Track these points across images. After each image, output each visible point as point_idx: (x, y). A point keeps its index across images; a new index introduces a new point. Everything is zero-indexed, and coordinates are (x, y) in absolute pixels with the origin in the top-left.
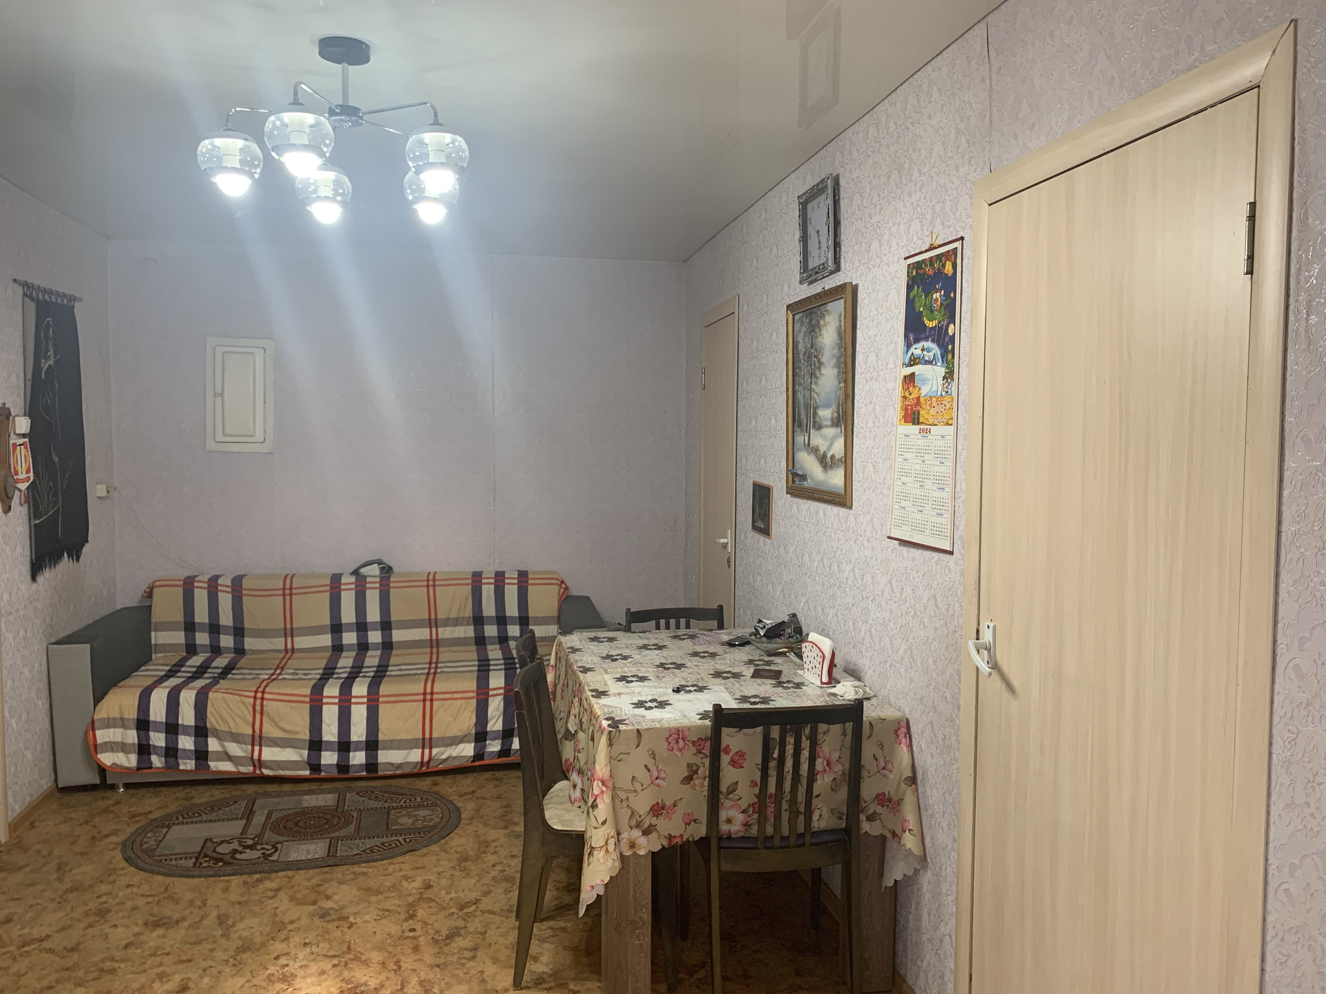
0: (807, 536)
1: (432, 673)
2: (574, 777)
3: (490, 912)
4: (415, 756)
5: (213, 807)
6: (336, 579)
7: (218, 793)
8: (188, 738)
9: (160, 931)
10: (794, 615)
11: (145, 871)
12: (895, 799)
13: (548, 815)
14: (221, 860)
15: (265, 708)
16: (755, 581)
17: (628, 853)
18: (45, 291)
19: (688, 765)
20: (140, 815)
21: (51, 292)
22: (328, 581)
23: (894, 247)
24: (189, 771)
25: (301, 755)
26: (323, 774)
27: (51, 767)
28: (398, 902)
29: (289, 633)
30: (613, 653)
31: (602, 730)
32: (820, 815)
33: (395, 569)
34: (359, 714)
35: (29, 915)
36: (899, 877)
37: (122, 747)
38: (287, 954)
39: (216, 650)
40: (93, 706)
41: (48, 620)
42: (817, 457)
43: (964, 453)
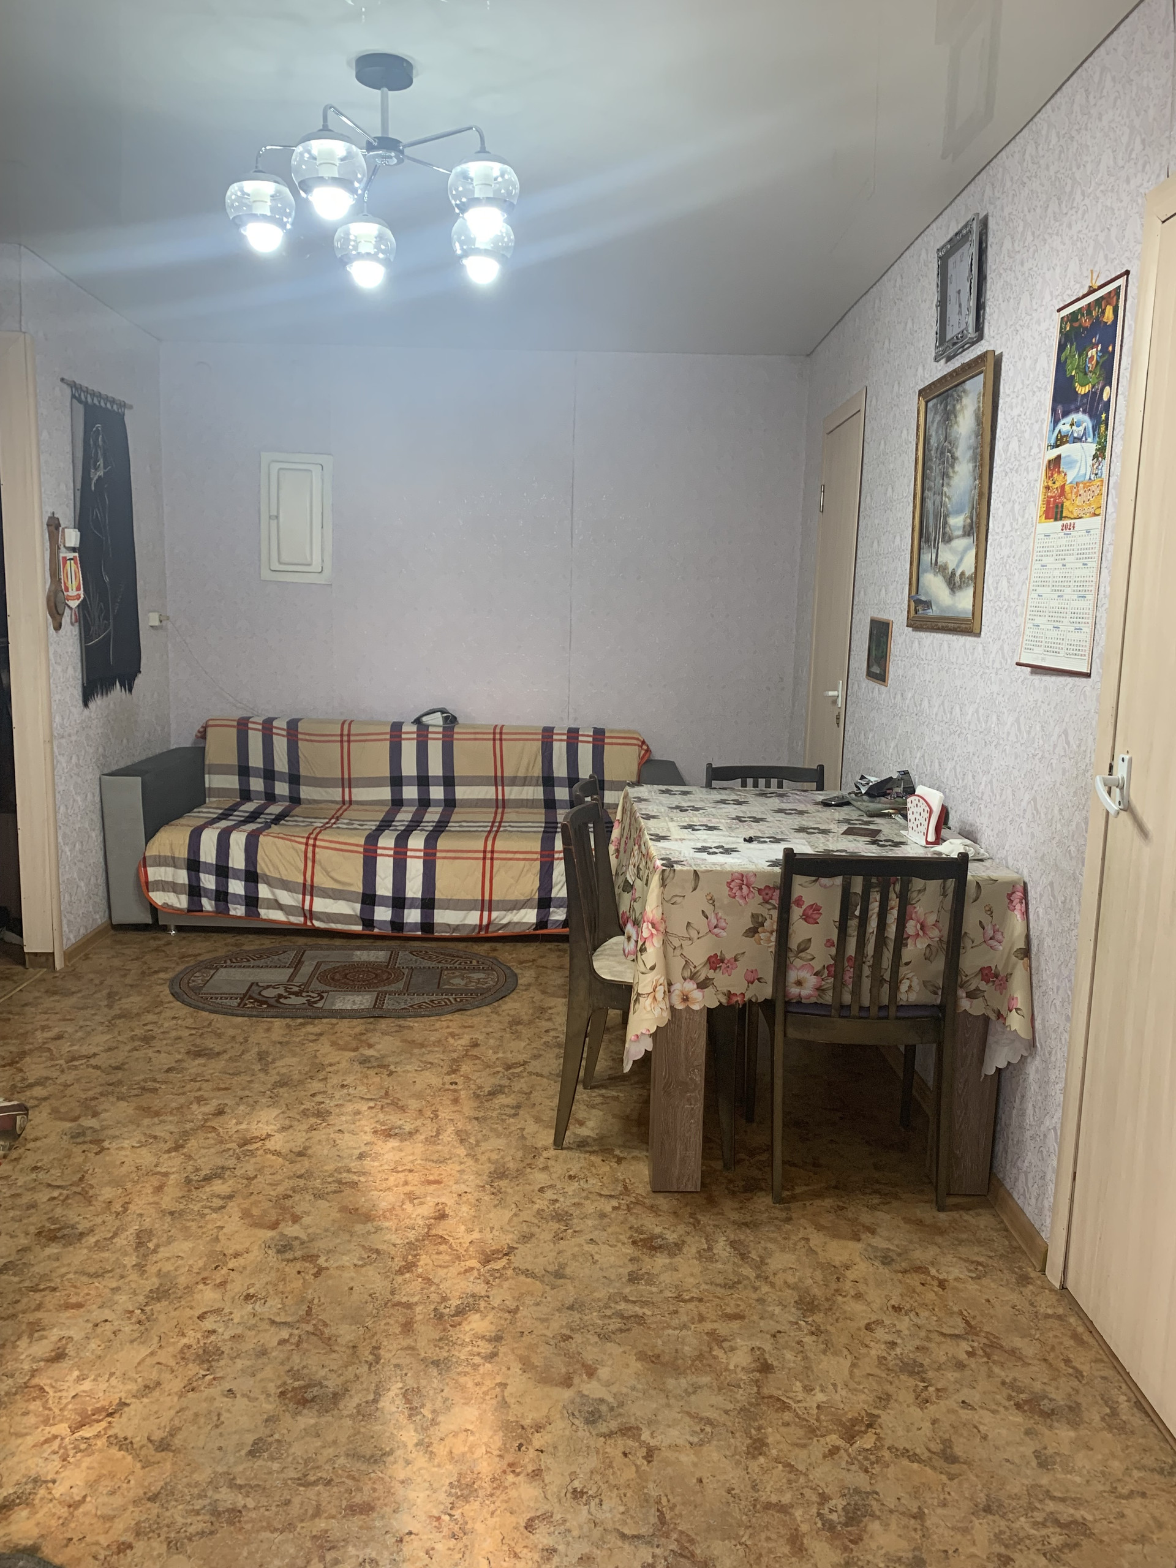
0: (928, 677)
1: (494, 831)
2: (630, 928)
3: (537, 1074)
4: (473, 918)
5: (261, 955)
6: (396, 728)
7: (267, 942)
8: (238, 882)
9: (202, 1061)
10: (906, 773)
11: (190, 1005)
12: (1002, 974)
13: (596, 965)
14: (266, 1003)
15: (317, 856)
16: (866, 738)
17: (680, 1006)
18: (93, 394)
19: (753, 915)
20: (190, 956)
21: (100, 396)
22: (388, 729)
23: (1048, 297)
24: (240, 917)
25: (354, 910)
26: (376, 930)
27: (105, 902)
28: (442, 1056)
29: (346, 783)
30: (684, 804)
31: (655, 869)
32: (910, 987)
33: (460, 720)
34: (415, 868)
35: (80, 1034)
36: (1002, 1065)
37: (173, 887)
38: (324, 1092)
39: (270, 797)
40: (144, 843)
41: (101, 750)
42: (944, 577)
43: (1111, 548)
